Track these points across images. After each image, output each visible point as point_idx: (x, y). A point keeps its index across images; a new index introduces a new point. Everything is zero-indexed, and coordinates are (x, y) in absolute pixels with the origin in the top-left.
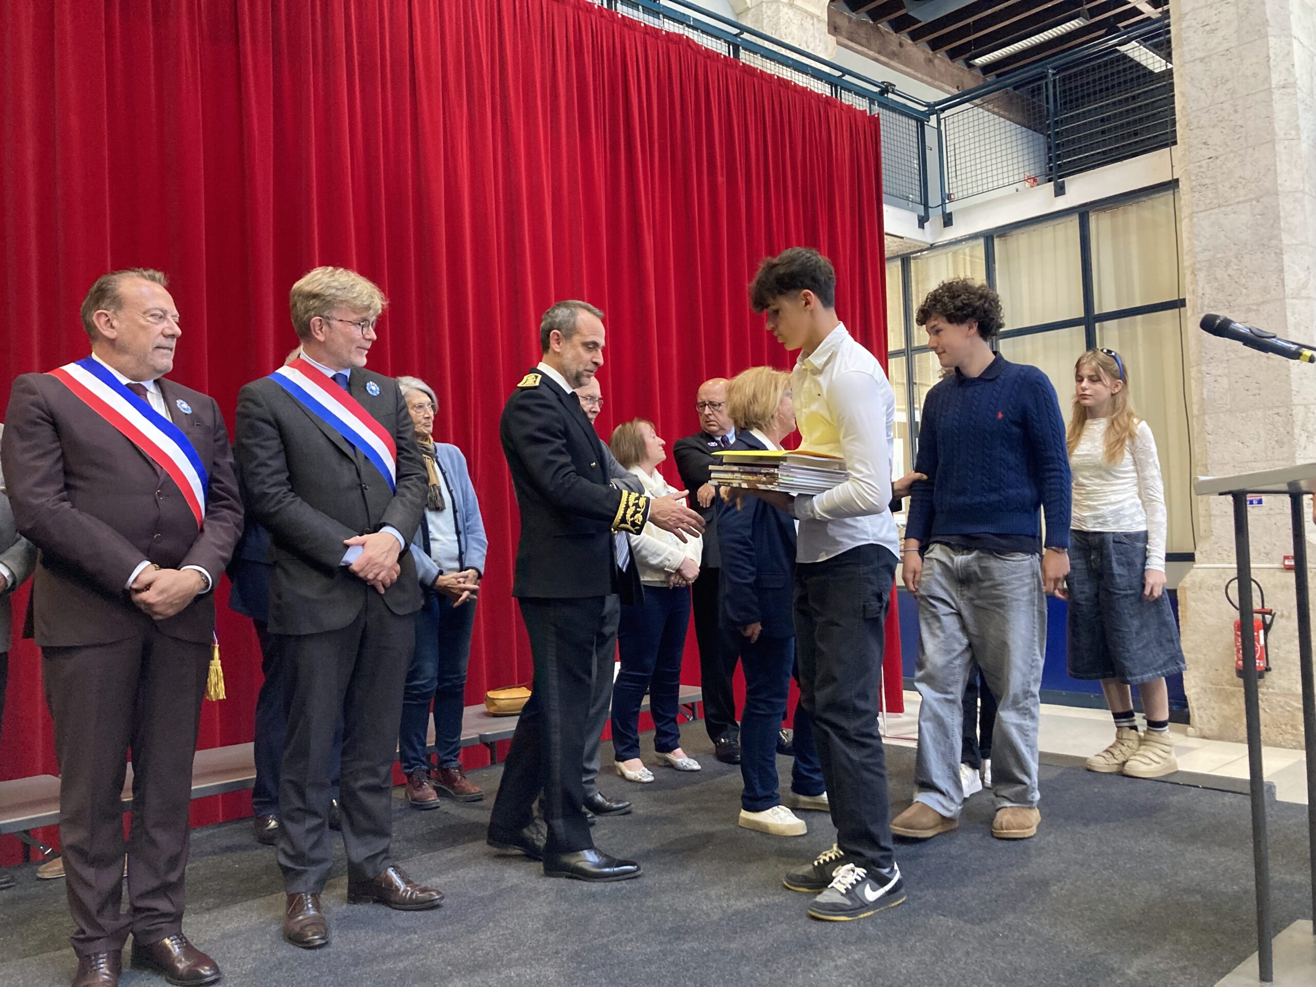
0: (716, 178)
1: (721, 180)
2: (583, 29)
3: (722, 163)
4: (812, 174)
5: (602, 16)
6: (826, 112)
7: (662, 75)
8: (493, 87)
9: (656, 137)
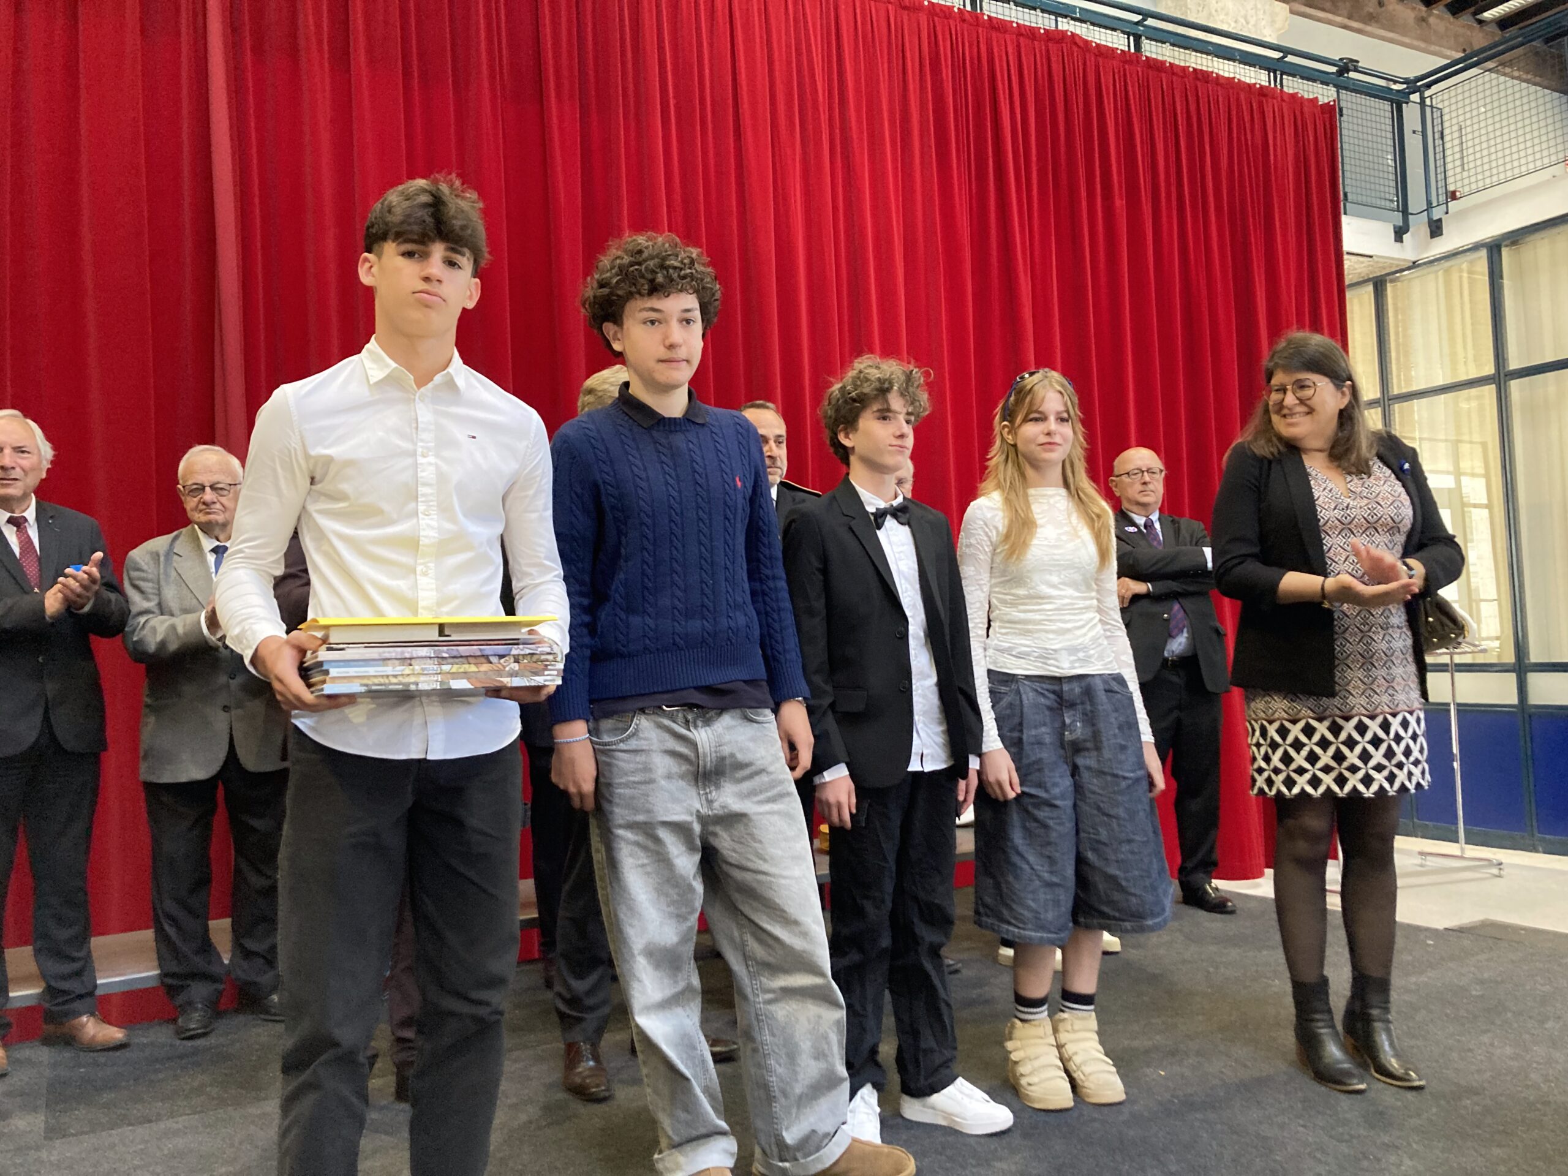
0: (1113, 203)
1: (1120, 203)
2: (940, 37)
3: (1120, 183)
4: (1242, 186)
5: (964, 21)
6: (1261, 105)
7: (1040, 82)
8: (831, 119)
9: (1034, 159)
